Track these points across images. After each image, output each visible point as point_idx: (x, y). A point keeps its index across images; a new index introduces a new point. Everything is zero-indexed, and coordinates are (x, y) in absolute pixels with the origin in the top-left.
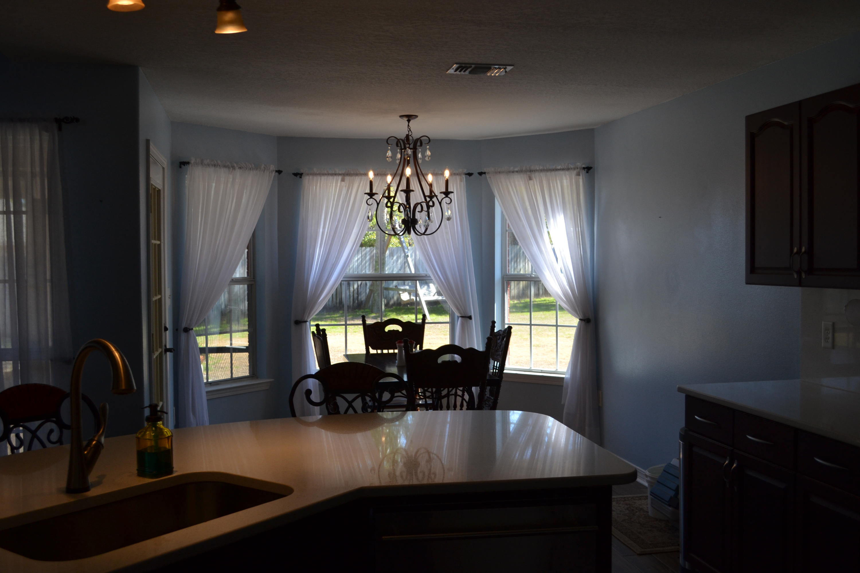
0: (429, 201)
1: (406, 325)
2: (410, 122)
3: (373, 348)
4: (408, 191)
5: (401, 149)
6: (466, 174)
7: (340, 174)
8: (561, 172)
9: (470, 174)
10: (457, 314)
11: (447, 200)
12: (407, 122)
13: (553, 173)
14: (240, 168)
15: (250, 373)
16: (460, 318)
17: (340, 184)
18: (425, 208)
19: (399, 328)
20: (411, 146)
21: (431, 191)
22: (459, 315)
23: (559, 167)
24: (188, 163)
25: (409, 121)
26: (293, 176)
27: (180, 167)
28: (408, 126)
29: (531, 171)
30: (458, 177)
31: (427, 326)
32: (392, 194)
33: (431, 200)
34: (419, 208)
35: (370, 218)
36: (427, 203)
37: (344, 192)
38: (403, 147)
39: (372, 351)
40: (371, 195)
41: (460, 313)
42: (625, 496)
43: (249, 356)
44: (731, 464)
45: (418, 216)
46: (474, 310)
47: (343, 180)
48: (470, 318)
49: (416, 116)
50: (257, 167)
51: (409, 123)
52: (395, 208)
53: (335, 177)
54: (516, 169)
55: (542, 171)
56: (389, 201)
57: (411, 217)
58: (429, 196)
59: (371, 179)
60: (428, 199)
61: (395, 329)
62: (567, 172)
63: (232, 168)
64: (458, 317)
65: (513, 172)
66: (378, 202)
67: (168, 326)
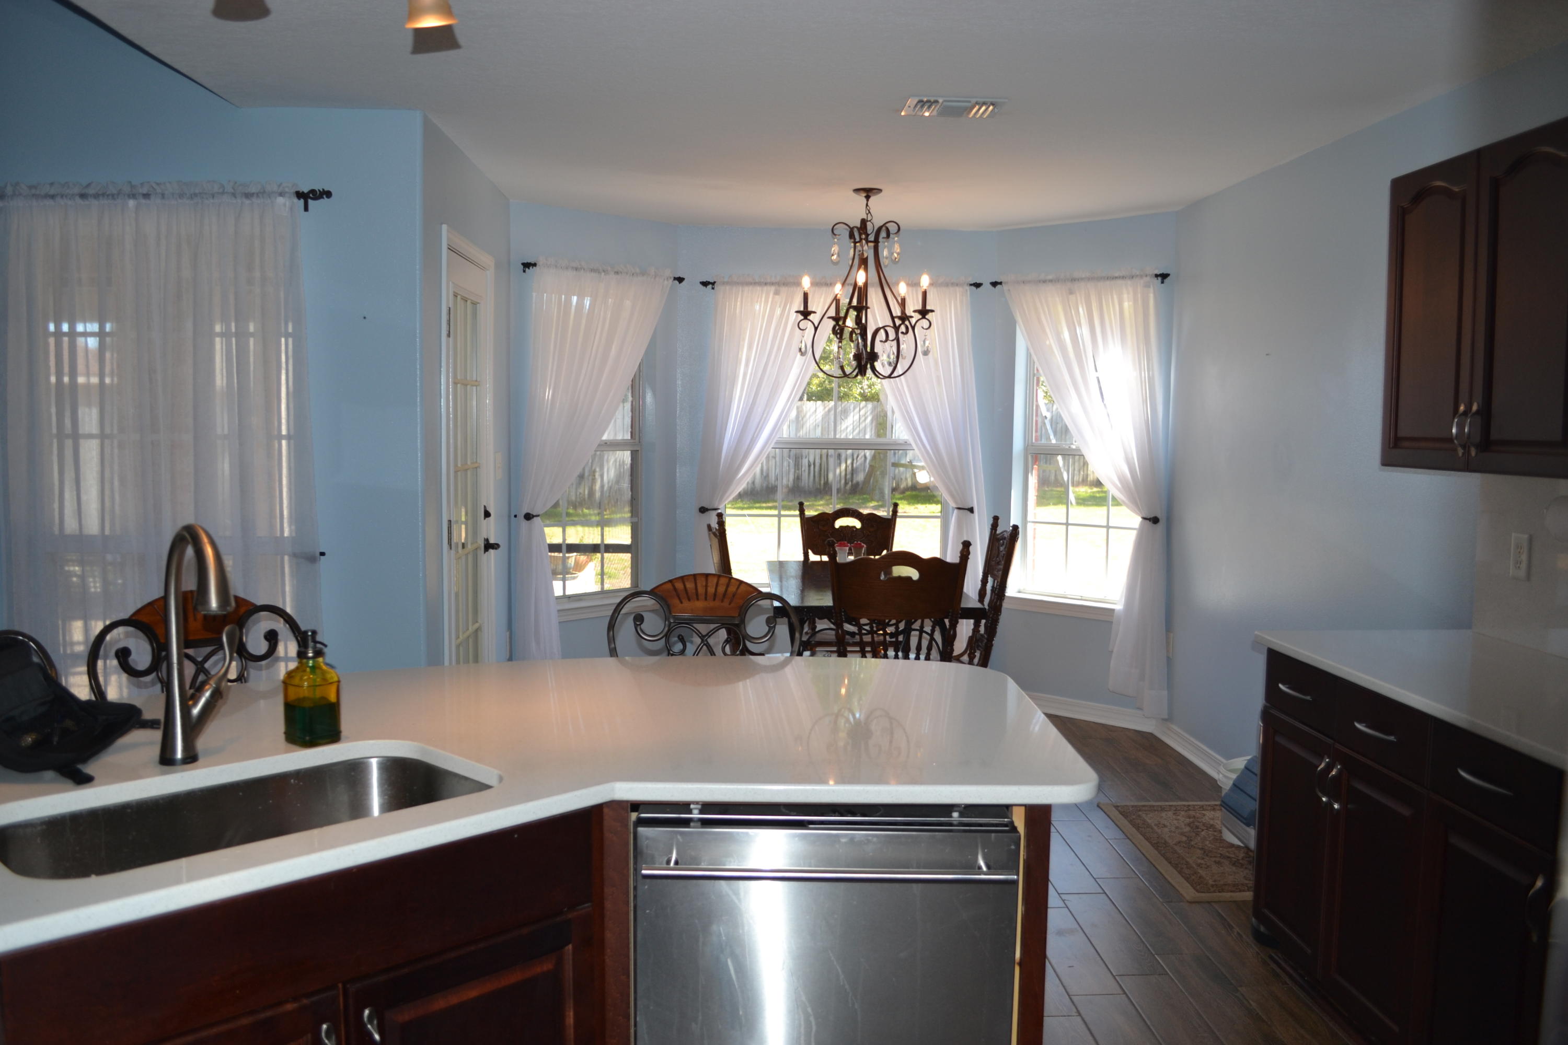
0: (900, 325)
1: (870, 520)
2: (871, 200)
3: (815, 553)
4: (861, 308)
5: (855, 243)
6: (971, 285)
7: (772, 284)
8: (1120, 282)
9: (978, 285)
10: (952, 504)
11: (925, 323)
12: (865, 200)
13: (1108, 283)
14: (617, 273)
15: (631, 584)
16: (956, 511)
17: (773, 298)
18: (892, 335)
19: (857, 524)
20: (871, 238)
21: (903, 312)
22: (955, 506)
23: (1117, 275)
24: (535, 265)
25: (868, 197)
26: (701, 286)
27: (524, 271)
28: (867, 205)
29: (1073, 280)
30: (959, 290)
31: (899, 522)
32: (842, 314)
33: (903, 323)
34: (881, 335)
35: (803, 350)
36: (897, 329)
37: (778, 311)
38: (858, 239)
39: (813, 557)
40: (806, 314)
41: (956, 502)
42: (1191, 803)
43: (632, 558)
44: (1329, 768)
45: (878, 348)
46: (979, 498)
47: (777, 293)
48: (971, 510)
49: (880, 191)
50: (643, 273)
51: (868, 200)
52: (846, 334)
53: (765, 288)
54: (1050, 277)
55: (1090, 279)
56: (837, 324)
57: (869, 350)
58: (900, 318)
59: (806, 289)
60: (898, 322)
61: (851, 525)
62: (1129, 282)
63: (603, 274)
64: (953, 509)
65: (1044, 282)
66: (816, 325)
67: (491, 511)
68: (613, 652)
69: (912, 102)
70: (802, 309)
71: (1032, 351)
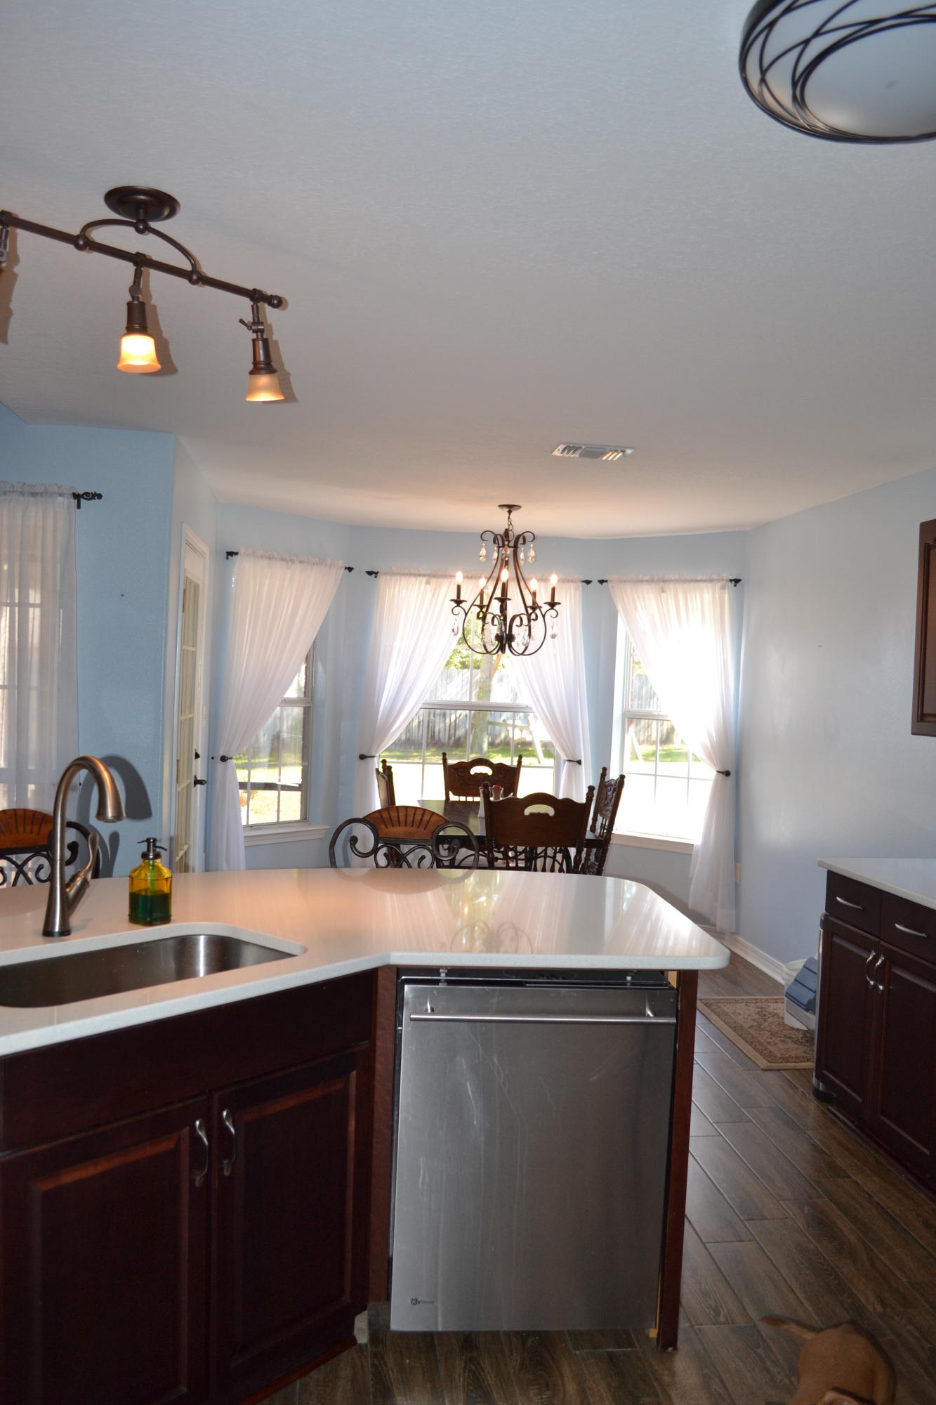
0: (531, 613)
1: (498, 768)
2: (512, 514)
3: (455, 794)
4: (503, 600)
5: (499, 547)
6: (583, 582)
7: (424, 575)
8: (703, 585)
9: (588, 582)
10: (564, 757)
11: (553, 613)
12: (507, 514)
13: (692, 584)
14: (301, 562)
15: (301, 817)
16: (567, 763)
17: (425, 587)
18: (525, 621)
19: (489, 771)
20: (512, 544)
21: (534, 602)
22: (566, 759)
23: (699, 578)
24: (237, 554)
25: (510, 512)
26: (367, 575)
27: (227, 558)
28: (509, 518)
29: (665, 581)
30: (573, 585)
31: (522, 770)
32: (486, 602)
33: (534, 611)
34: (517, 621)
35: (456, 631)
36: (529, 616)
37: (429, 596)
38: (501, 545)
39: (453, 798)
40: (458, 602)
41: (567, 756)
42: (758, 997)
43: (302, 795)
44: (875, 959)
45: (515, 631)
46: (585, 753)
47: (428, 583)
48: (579, 762)
49: (519, 507)
50: (321, 562)
51: (510, 514)
52: (489, 617)
53: (419, 578)
54: (646, 578)
55: (677, 581)
56: (481, 610)
57: (507, 632)
58: (532, 608)
59: (459, 583)
60: (530, 611)
61: (484, 772)
62: (709, 585)
63: (290, 563)
64: (565, 761)
65: (642, 581)
66: (466, 611)
67: (200, 753)
68: (333, 864)
69: (561, 447)
70: (456, 598)
71: (629, 634)
